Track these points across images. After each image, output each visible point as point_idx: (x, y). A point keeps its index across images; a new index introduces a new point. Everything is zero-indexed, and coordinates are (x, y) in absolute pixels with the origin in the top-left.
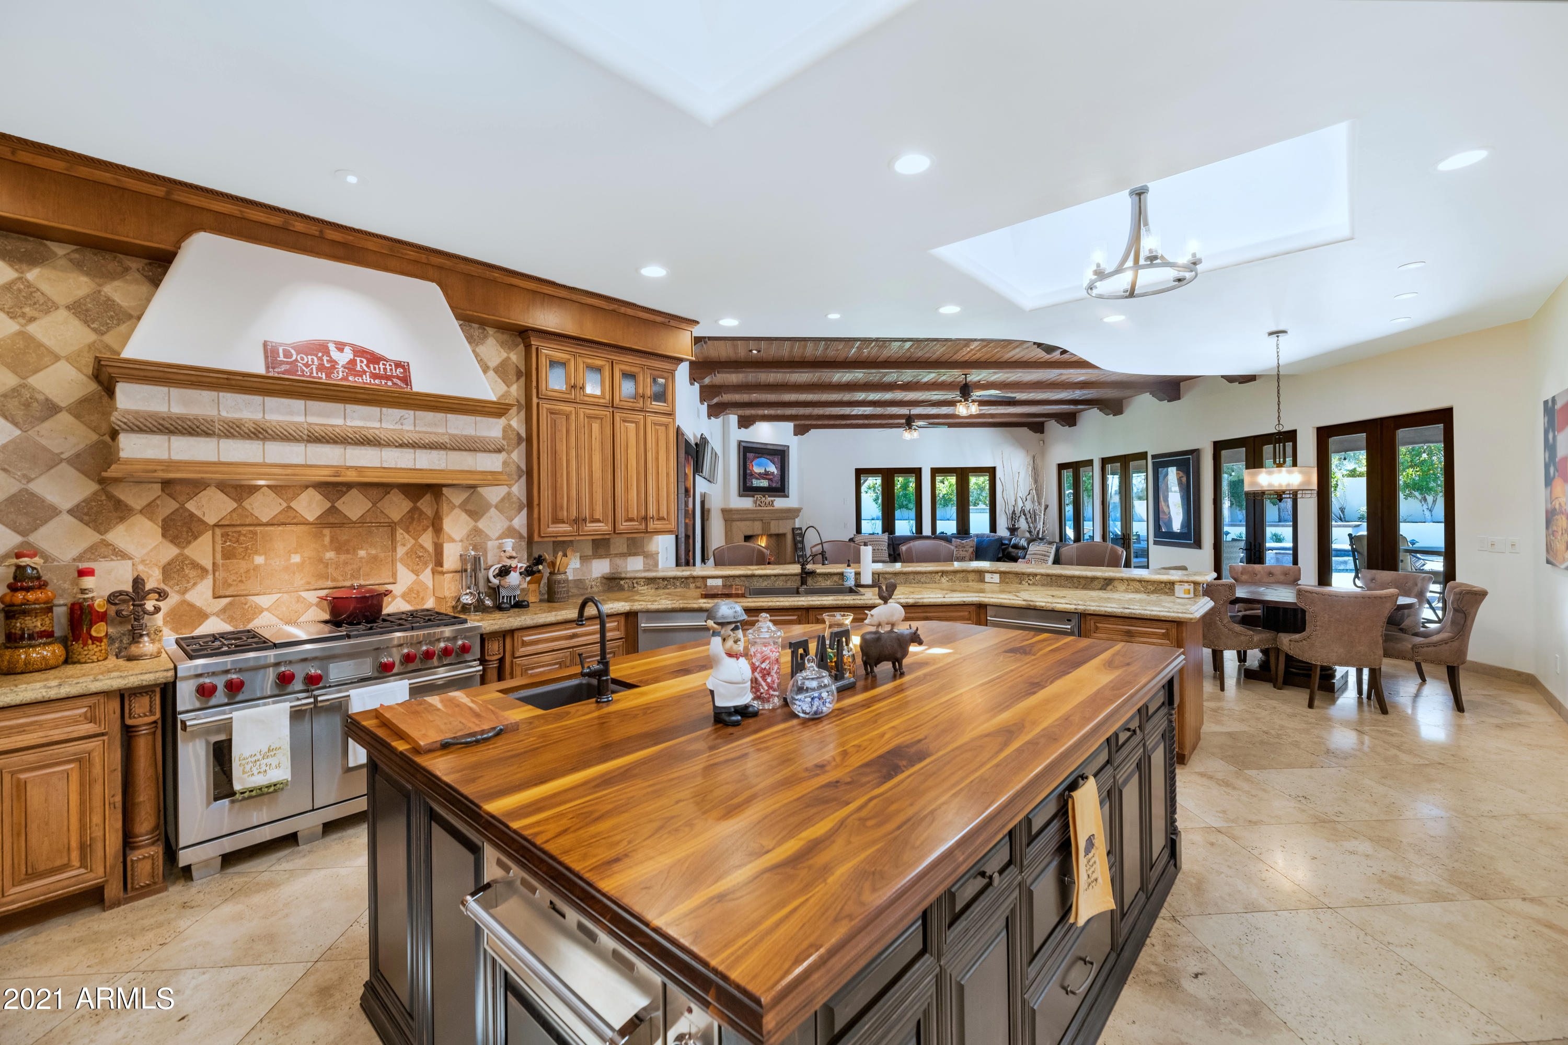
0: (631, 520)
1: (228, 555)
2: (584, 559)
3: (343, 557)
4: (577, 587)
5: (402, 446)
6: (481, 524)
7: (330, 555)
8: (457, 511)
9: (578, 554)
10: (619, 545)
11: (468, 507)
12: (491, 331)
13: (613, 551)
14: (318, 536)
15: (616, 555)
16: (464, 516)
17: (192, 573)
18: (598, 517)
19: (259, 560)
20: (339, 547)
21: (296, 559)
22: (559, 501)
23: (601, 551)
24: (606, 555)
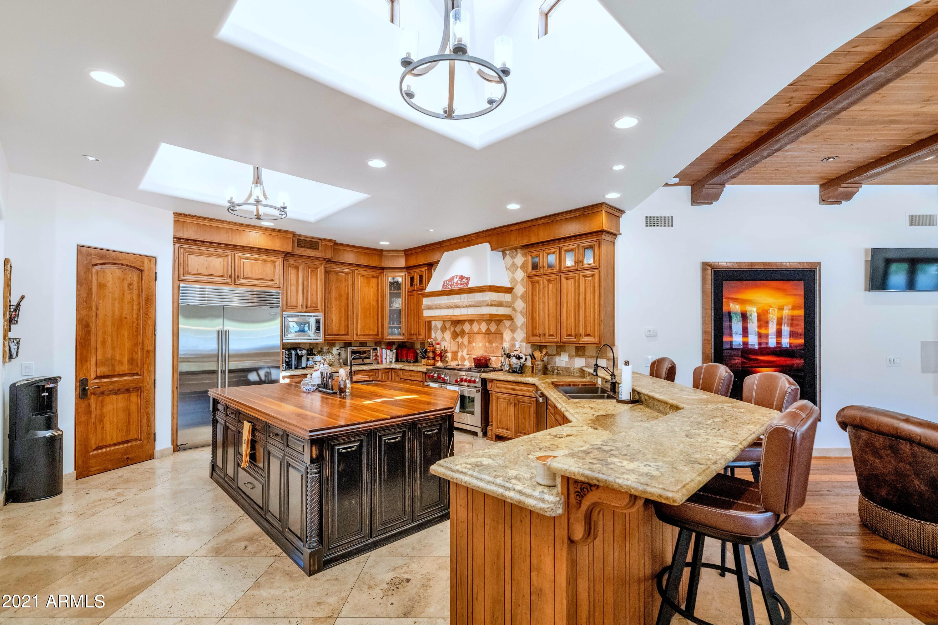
0: (570, 335)
1: (469, 342)
2: (571, 356)
3: (490, 345)
4: (566, 371)
5: (464, 307)
6: (515, 336)
7: (487, 344)
8: (507, 329)
9: (568, 354)
10: (591, 351)
11: (511, 328)
12: (519, 251)
13: (587, 354)
14: (485, 337)
15: (588, 357)
16: (510, 332)
17: (464, 347)
18: (552, 333)
19: (474, 344)
20: (490, 342)
21: (480, 345)
22: (534, 325)
23: (580, 353)
24: (583, 356)
